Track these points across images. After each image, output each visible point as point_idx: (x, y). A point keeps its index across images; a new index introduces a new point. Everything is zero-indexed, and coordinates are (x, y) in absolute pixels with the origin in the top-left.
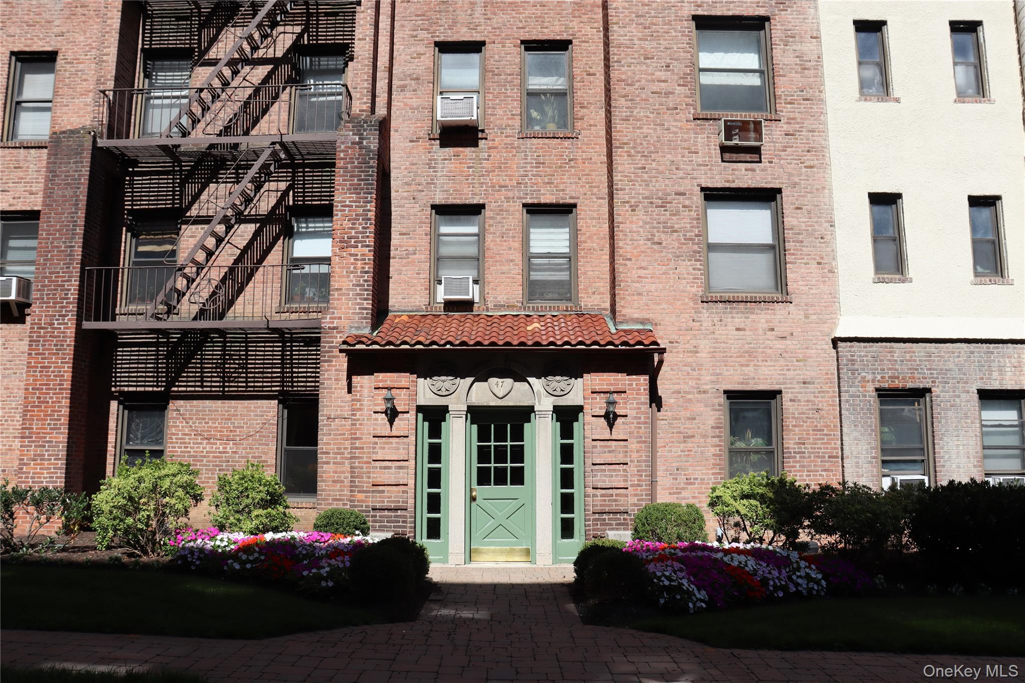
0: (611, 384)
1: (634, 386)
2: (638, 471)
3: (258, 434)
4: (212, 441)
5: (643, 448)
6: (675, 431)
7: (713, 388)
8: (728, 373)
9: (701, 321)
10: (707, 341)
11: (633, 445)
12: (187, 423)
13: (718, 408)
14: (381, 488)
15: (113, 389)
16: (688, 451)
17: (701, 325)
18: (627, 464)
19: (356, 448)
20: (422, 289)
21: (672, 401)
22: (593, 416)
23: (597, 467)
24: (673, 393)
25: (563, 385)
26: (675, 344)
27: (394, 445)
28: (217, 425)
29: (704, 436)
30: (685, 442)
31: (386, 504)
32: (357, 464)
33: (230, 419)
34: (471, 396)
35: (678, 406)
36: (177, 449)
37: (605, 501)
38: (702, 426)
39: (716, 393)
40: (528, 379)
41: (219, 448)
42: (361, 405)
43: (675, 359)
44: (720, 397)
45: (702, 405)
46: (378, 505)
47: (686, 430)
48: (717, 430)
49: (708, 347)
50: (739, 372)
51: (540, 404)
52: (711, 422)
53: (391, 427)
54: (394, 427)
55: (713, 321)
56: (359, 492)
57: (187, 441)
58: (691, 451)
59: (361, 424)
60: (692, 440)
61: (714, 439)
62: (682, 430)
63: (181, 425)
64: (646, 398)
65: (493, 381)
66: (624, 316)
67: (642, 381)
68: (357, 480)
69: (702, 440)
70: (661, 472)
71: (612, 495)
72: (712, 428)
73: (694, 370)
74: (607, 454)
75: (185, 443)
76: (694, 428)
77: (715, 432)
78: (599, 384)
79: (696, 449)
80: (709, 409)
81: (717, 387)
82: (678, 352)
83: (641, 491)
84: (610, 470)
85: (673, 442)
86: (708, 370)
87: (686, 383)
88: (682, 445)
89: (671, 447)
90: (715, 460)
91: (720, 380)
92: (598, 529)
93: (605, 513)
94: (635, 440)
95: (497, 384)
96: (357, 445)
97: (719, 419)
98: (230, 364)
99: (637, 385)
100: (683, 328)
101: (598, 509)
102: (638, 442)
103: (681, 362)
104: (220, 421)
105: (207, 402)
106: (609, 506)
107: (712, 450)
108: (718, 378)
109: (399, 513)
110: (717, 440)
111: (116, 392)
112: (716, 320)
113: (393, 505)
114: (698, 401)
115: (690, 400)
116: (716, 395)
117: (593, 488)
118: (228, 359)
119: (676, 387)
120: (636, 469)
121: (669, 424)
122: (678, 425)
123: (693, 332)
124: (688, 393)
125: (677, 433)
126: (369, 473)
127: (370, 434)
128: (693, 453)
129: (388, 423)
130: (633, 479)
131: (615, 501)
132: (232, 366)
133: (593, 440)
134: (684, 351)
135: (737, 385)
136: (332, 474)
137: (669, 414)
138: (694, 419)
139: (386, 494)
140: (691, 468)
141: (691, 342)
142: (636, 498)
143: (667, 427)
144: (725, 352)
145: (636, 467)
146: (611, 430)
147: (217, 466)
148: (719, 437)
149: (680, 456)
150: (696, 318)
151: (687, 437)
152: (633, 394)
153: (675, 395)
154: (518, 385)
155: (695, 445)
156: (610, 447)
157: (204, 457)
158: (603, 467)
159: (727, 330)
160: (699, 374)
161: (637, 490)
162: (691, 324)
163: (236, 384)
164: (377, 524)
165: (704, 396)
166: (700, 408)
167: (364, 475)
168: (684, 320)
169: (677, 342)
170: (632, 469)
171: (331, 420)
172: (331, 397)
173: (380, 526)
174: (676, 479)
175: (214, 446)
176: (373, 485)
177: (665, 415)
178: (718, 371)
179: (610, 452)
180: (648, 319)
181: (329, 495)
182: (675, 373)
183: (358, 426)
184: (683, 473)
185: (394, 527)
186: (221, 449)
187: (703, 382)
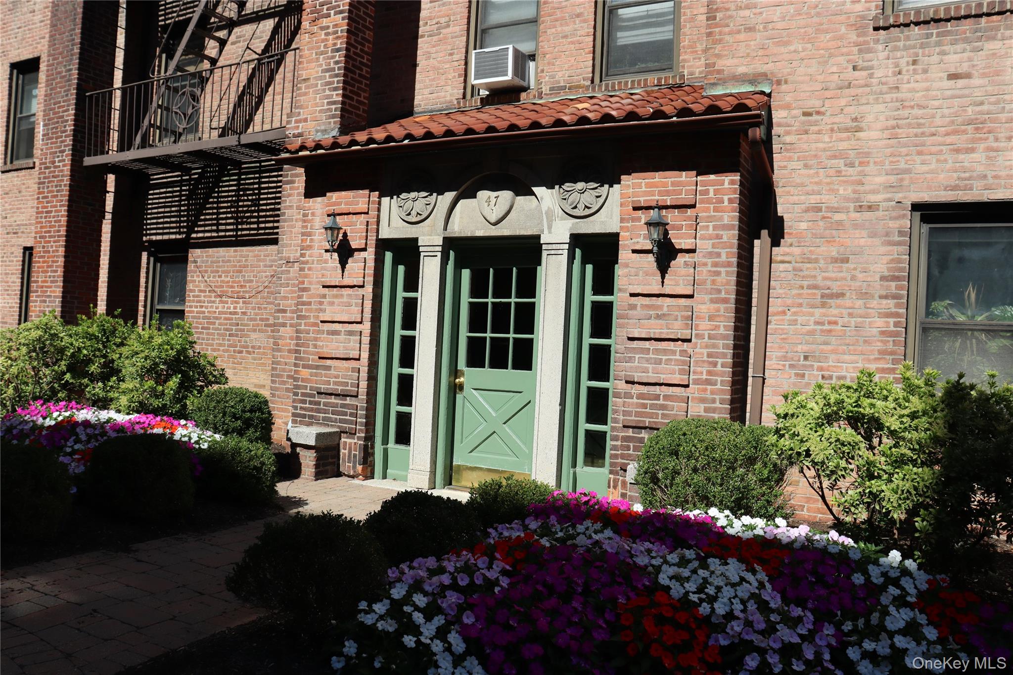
0: (668, 193)
1: (711, 194)
2: (710, 355)
3: (266, 290)
4: (224, 299)
5: (722, 312)
6: (805, 283)
7: (890, 200)
8: (925, 168)
9: (871, 68)
10: (881, 107)
11: (703, 307)
12: (203, 277)
13: (897, 238)
14: (329, 362)
15: (144, 239)
16: (830, 323)
17: (871, 76)
18: (689, 341)
19: (303, 304)
20: (454, 77)
21: (803, 226)
22: (634, 251)
23: (635, 344)
24: (807, 211)
25: (588, 198)
26: (815, 117)
27: (345, 299)
28: (229, 279)
29: (864, 295)
30: (823, 305)
31: (331, 386)
32: (303, 327)
33: (241, 272)
34: (453, 223)
35: (815, 236)
36: (193, 309)
37: (644, 406)
38: (860, 276)
39: (894, 209)
40: (535, 189)
41: (230, 308)
42: (312, 240)
43: (814, 146)
44: (904, 216)
45: (864, 233)
46: (323, 387)
47: (828, 283)
48: (893, 284)
49: (882, 118)
50: (949, 165)
51: (550, 232)
52: (881, 267)
53: (343, 271)
54: (346, 272)
55: (897, 65)
56: (304, 367)
57: (202, 298)
58: (836, 323)
59: (310, 269)
60: (839, 301)
61: (884, 302)
62: (819, 281)
63: (197, 279)
64: (733, 218)
65: (483, 194)
66: (719, 72)
67: (726, 185)
68: (302, 349)
69: (860, 303)
70: (774, 362)
71: (657, 397)
72: (883, 278)
73: (852, 165)
74: (652, 321)
75: (200, 301)
76: (845, 279)
77: (888, 288)
78: (646, 193)
79: (846, 319)
80: (877, 241)
81: (898, 196)
82: (819, 132)
83: (712, 393)
84: (656, 351)
85: (800, 305)
86: (882, 163)
87: (832, 190)
88: (818, 312)
89: (795, 313)
90: (885, 343)
91: (906, 183)
92: (630, 455)
93: (645, 428)
94: (707, 297)
95: (488, 201)
96: (304, 299)
97: (899, 261)
98: (244, 201)
99: (716, 192)
100: (833, 85)
101: (633, 419)
102: (712, 301)
103: (824, 150)
104: (231, 274)
105: (221, 249)
106: (651, 416)
107: (880, 322)
108: (902, 180)
109: (348, 401)
110: (891, 303)
111: (146, 241)
112: (903, 61)
113: (340, 388)
114: (856, 226)
115: (839, 223)
116: (894, 214)
117: (627, 382)
118: (242, 196)
119: (813, 199)
120: (705, 351)
121: (794, 269)
122: (813, 273)
123: (852, 91)
124: (837, 210)
125: (809, 287)
126: (316, 339)
127: (318, 282)
128: (839, 328)
129: (339, 265)
130: (699, 369)
131: (663, 407)
132: (245, 203)
133: (632, 295)
134: (832, 130)
135: (943, 193)
136: (288, 341)
137: (796, 250)
138: (847, 260)
139: (332, 372)
140: (833, 357)
141: (847, 110)
142: (702, 406)
143: (790, 276)
144: (919, 125)
145: (707, 347)
146: (663, 277)
147: (227, 330)
148: (895, 297)
149: (812, 333)
150: (860, 62)
151: (829, 296)
152: (707, 210)
153: (810, 215)
154: (520, 199)
155: (845, 312)
156: (660, 307)
157: (217, 318)
158: (647, 344)
159: (926, 80)
160: (861, 173)
161: (705, 390)
162: (850, 75)
163: (248, 226)
164: (321, 415)
165: (868, 215)
166: (860, 239)
167: (311, 343)
168: (834, 69)
169: (818, 113)
170: (699, 350)
171: (290, 264)
172: (291, 232)
173: (324, 419)
174: (803, 376)
175: (226, 305)
176: (320, 358)
177: (788, 254)
178: (902, 165)
179: (658, 317)
180: (765, 75)
181: (284, 370)
182: (812, 171)
183: (306, 272)
184: (816, 365)
185: (341, 421)
186: (232, 310)
187: (867, 188)
